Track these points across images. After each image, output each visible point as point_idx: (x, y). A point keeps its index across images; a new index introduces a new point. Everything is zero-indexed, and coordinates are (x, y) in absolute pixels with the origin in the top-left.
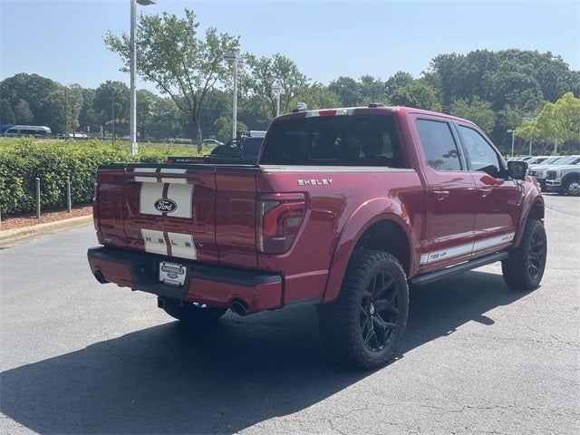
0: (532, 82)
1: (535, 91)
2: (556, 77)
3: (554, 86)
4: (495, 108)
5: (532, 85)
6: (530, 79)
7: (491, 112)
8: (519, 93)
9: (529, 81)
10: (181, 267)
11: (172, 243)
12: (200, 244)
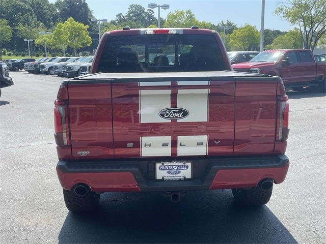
0: (29, 9)
1: (31, 15)
2: (43, 7)
3: (42, 12)
4: (10, 24)
5: (29, 11)
6: (27, 7)
7: (8, 26)
8: (22, 15)
9: (27, 8)
10: (184, 163)
11: (180, 145)
12: (216, 142)
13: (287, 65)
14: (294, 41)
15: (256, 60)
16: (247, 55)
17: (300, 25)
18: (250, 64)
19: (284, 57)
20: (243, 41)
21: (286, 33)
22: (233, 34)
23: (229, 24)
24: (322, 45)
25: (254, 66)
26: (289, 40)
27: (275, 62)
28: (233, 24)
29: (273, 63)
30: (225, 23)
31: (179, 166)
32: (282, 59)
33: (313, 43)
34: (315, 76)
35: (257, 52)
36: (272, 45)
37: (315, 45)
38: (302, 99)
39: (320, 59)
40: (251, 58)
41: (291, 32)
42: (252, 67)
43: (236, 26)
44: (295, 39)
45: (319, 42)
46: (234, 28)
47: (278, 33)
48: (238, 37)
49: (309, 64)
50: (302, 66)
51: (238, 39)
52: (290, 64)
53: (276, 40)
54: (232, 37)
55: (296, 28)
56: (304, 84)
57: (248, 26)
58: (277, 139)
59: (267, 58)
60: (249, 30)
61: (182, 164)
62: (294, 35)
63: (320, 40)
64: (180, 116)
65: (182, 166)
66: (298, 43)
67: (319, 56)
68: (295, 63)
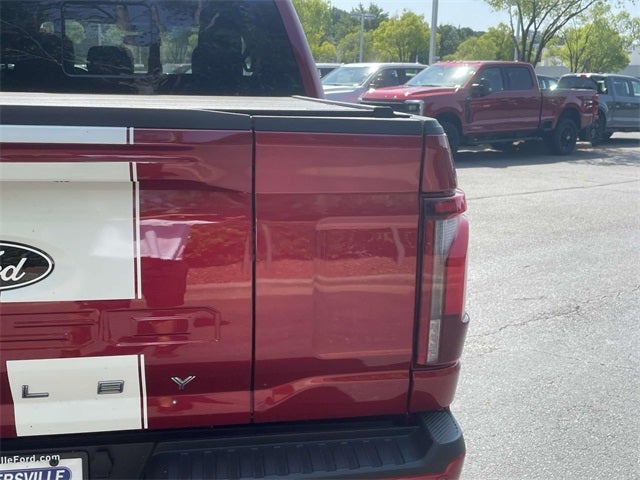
10: (54, 463)
11: (25, 394)
12: (176, 379)
13: (482, 95)
14: (497, 49)
15: (419, 83)
16: (401, 71)
17: (510, 12)
18: (406, 91)
19: (476, 78)
20: (398, 44)
21: (483, 33)
22: (378, 30)
23: (374, 10)
24: (550, 59)
25: (413, 96)
26: (488, 46)
27: (458, 87)
28: (381, 10)
29: (454, 90)
30: (366, 8)
31: (29, 472)
32: (471, 82)
33: (534, 53)
34: (536, 119)
35: (421, 65)
36: (455, 56)
37: (538, 59)
38: (509, 168)
39: (548, 85)
40: (410, 78)
41: (493, 32)
42: (410, 97)
43: (387, 15)
44: (501, 44)
45: (545, 51)
46: (384, 18)
47: (469, 32)
48: (389, 36)
49: (526, 94)
50: (511, 99)
51: (389, 40)
52: (489, 93)
53: (463, 45)
54: (377, 35)
55: (501, 25)
56: (515, 136)
57: (410, 15)
58: (420, 362)
59: (441, 79)
60: (412, 24)
61: (44, 464)
62: (498, 37)
63: (548, 48)
64: (13, 277)
65: (45, 472)
66: (505, 53)
67: (547, 80)
68: (497, 91)
